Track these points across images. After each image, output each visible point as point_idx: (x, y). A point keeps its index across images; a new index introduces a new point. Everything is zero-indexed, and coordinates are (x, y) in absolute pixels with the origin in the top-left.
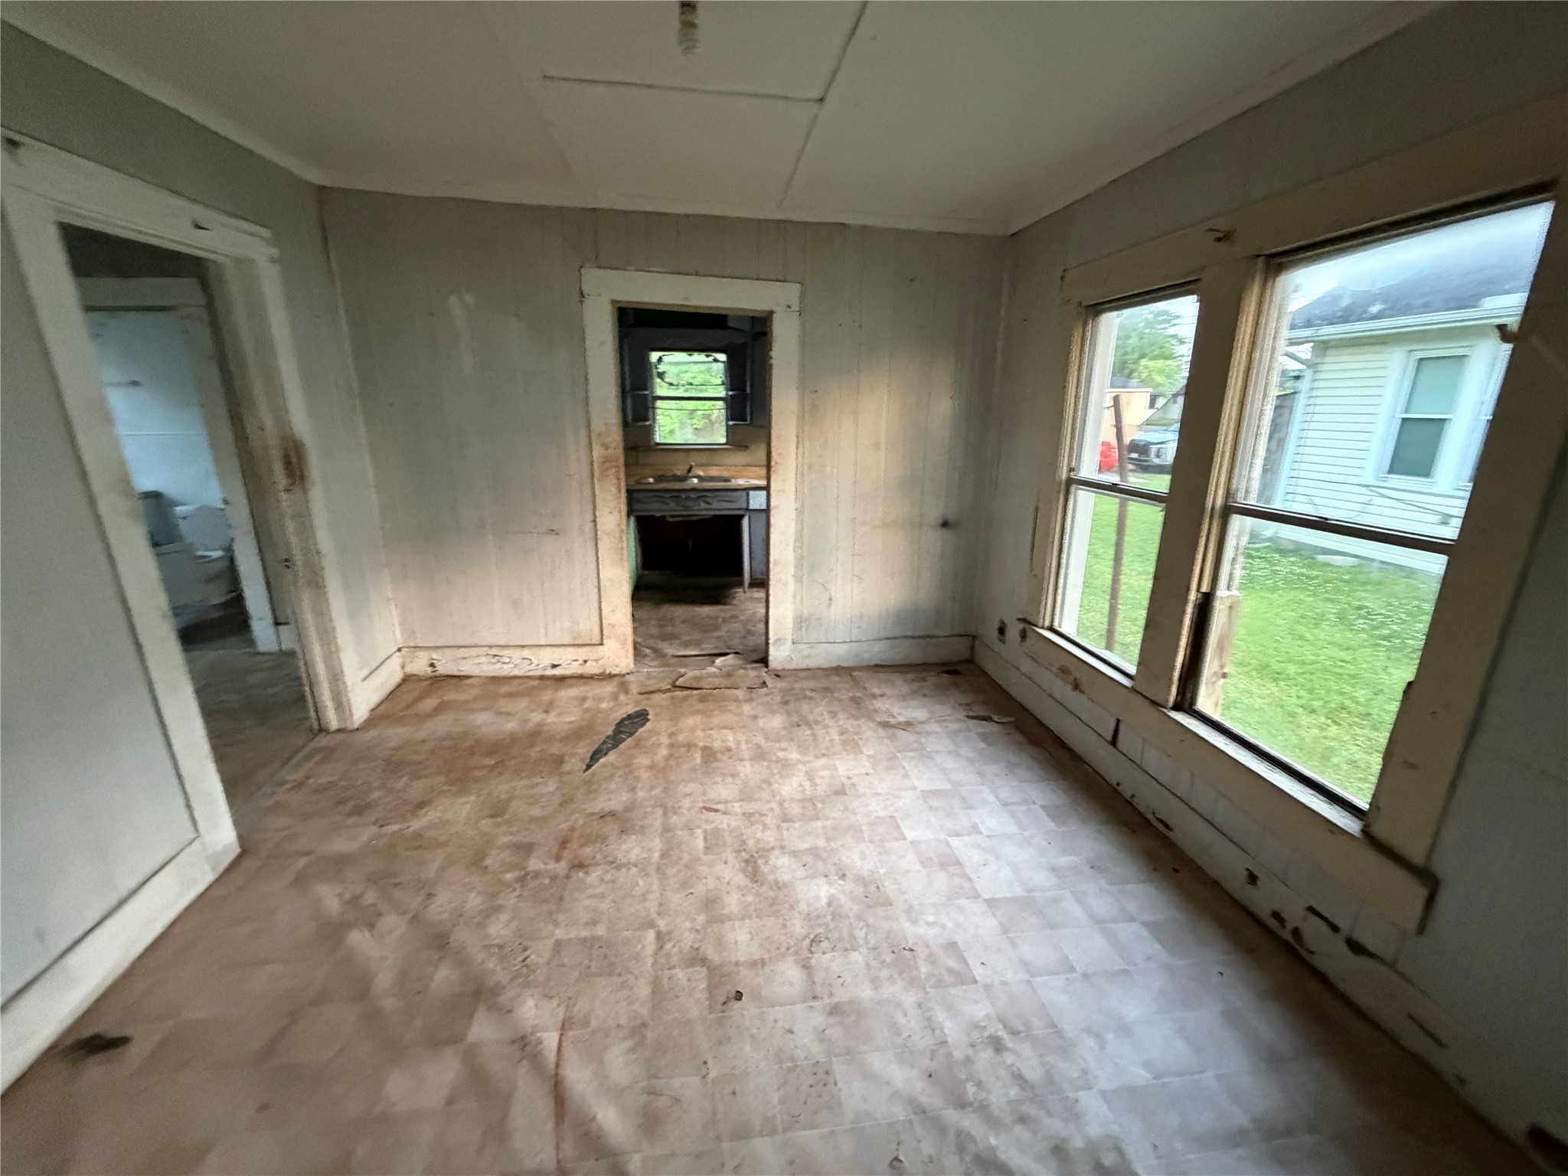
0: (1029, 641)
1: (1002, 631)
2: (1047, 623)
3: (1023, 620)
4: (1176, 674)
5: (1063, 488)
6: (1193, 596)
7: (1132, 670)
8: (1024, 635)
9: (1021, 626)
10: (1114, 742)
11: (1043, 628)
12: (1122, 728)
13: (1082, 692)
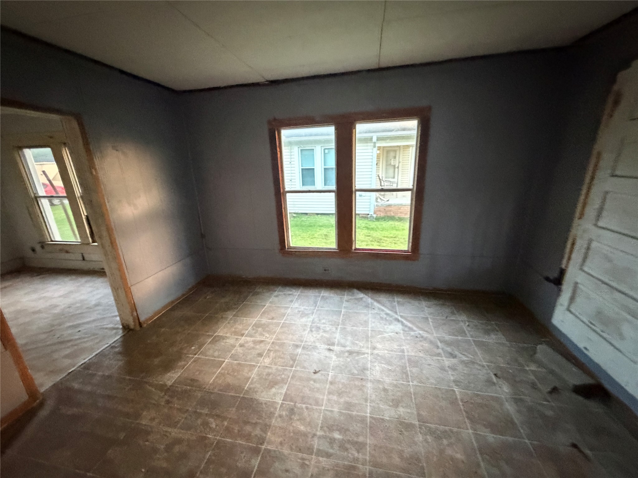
0: (46, 247)
1: (33, 250)
2: (49, 240)
3: (40, 243)
4: (89, 235)
5: (34, 200)
6: (83, 217)
7: (80, 241)
8: (43, 247)
9: (40, 245)
10: (84, 259)
11: (48, 242)
12: (84, 255)
13: (70, 253)
